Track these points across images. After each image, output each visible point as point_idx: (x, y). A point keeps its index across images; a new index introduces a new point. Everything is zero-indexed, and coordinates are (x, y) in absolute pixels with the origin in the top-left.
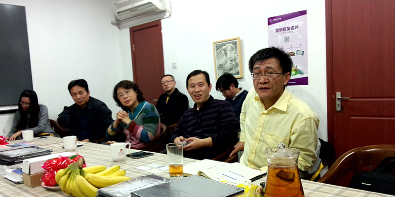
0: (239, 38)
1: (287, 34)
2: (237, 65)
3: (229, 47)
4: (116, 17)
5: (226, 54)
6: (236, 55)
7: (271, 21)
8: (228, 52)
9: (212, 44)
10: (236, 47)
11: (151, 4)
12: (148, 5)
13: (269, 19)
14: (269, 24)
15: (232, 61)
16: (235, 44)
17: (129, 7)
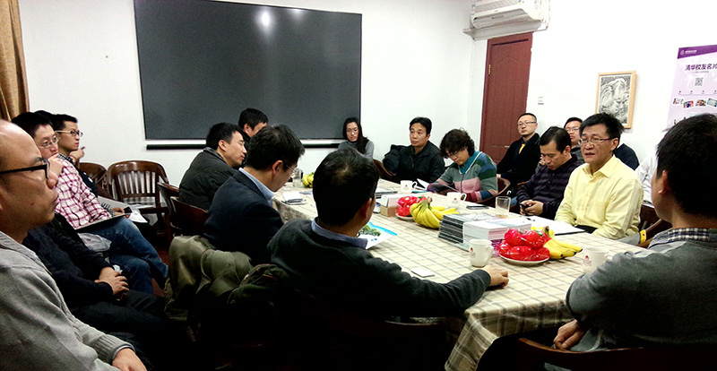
0: (635, 72)
1: (701, 74)
2: (625, 110)
3: (619, 84)
4: (471, 24)
5: (613, 92)
6: (627, 95)
7: (683, 53)
8: (617, 91)
9: (597, 76)
10: (628, 84)
11: (521, 12)
12: (518, 12)
13: (680, 50)
14: (679, 56)
15: (619, 103)
16: (628, 79)
17: (492, 12)
